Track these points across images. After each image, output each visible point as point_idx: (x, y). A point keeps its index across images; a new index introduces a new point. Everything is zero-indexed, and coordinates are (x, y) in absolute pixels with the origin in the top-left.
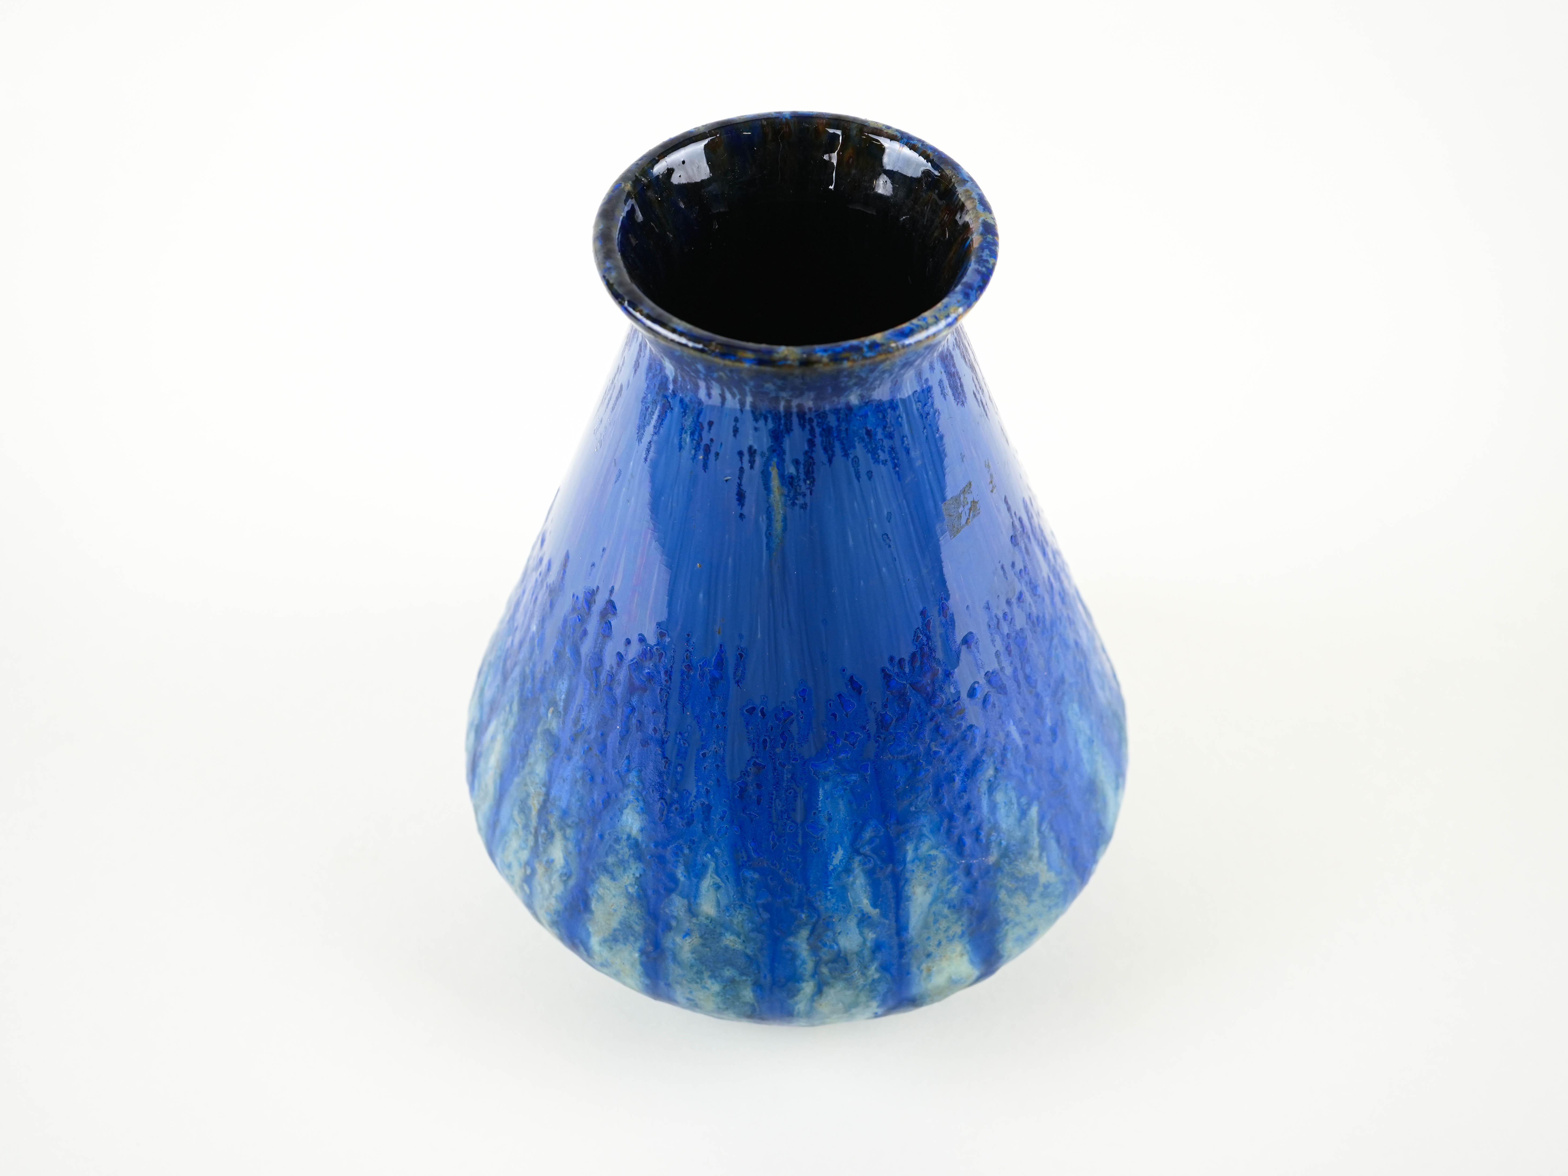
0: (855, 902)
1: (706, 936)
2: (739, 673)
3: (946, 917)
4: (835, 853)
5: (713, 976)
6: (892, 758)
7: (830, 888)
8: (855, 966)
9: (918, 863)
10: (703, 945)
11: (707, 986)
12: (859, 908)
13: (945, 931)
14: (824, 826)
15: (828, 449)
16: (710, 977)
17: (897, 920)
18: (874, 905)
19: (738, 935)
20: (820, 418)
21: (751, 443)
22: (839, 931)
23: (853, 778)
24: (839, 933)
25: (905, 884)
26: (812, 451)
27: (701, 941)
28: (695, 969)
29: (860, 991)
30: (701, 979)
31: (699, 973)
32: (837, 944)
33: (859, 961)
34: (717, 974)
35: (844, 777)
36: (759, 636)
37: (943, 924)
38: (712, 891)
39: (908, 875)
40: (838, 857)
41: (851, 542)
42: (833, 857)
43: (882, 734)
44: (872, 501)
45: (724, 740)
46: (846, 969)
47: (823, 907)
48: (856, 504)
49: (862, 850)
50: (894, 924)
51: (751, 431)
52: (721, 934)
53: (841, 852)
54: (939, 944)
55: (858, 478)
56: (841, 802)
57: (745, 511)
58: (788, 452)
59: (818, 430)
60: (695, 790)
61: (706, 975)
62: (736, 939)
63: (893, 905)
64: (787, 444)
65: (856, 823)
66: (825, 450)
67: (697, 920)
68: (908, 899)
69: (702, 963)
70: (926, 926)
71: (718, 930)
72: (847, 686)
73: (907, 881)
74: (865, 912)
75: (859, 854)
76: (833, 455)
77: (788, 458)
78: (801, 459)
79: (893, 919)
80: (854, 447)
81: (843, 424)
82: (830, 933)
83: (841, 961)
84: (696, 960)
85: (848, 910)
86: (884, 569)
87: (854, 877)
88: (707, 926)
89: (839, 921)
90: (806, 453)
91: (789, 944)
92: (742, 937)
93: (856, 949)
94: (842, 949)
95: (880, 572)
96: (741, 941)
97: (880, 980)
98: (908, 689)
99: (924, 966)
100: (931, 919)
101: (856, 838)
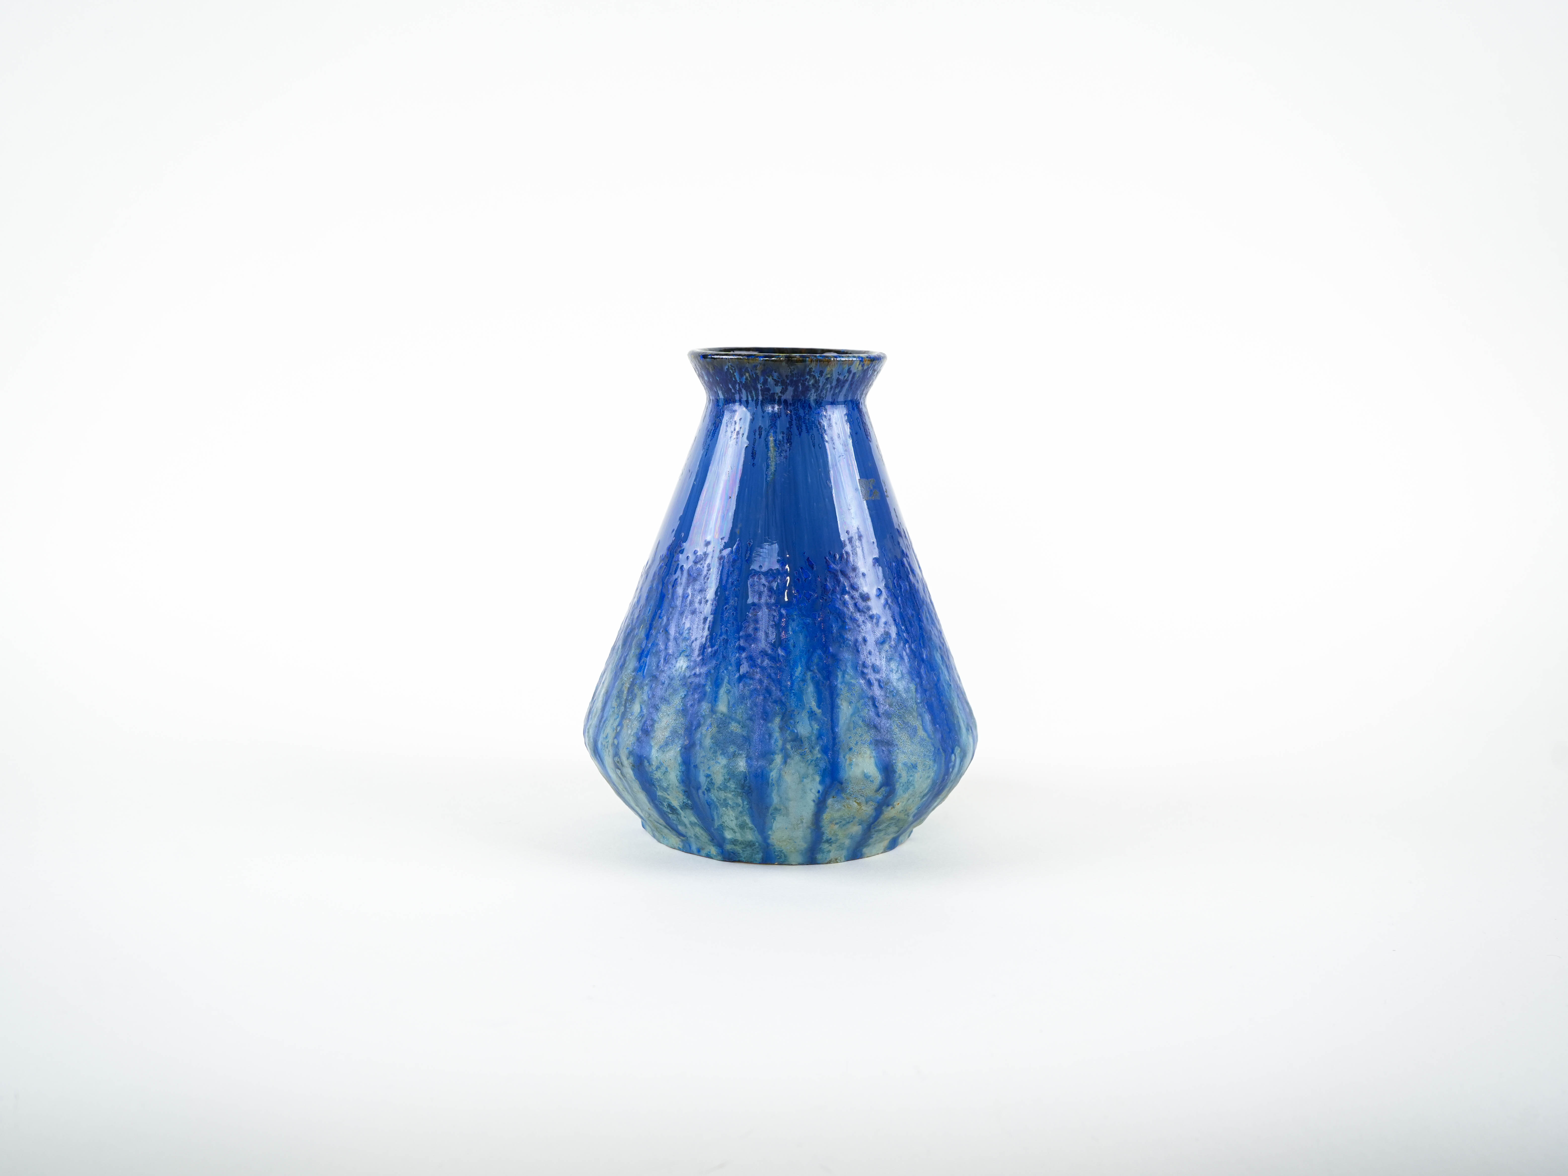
0: (807, 703)
1: (720, 725)
2: (748, 555)
3: (861, 727)
4: (797, 668)
5: (723, 754)
6: (830, 613)
8: (806, 745)
9: (845, 685)
10: (718, 732)
11: (719, 761)
12: (810, 706)
13: (860, 736)
15: (799, 428)
16: (721, 754)
17: (832, 720)
18: (819, 707)
20: (795, 410)
21: (760, 425)
22: (797, 721)
23: (808, 621)
24: (798, 722)
25: (836, 698)
26: (791, 427)
27: (717, 729)
28: (712, 750)
29: (809, 765)
30: (716, 757)
31: (715, 752)
32: (797, 730)
33: (809, 743)
34: (725, 752)
35: (803, 619)
36: (759, 531)
37: (859, 731)
38: (725, 695)
39: (838, 691)
40: (799, 671)
41: (809, 480)
42: (796, 671)
43: (825, 596)
44: (821, 460)
45: (738, 598)
46: (801, 746)
47: (789, 703)
48: (812, 460)
49: (812, 668)
50: (830, 722)
51: (760, 418)
52: (729, 723)
53: (800, 668)
54: (857, 743)
55: (814, 446)
56: (801, 636)
57: (755, 462)
58: (778, 428)
59: (794, 417)
60: (720, 631)
61: (719, 753)
62: (738, 725)
63: (829, 709)
64: (778, 422)
65: (809, 650)
66: (797, 427)
67: (716, 716)
68: (838, 707)
69: (717, 745)
70: (848, 730)
71: (727, 721)
72: (806, 563)
73: (838, 695)
74: (813, 710)
75: (811, 671)
76: (801, 431)
77: (778, 430)
78: (785, 431)
79: (830, 718)
80: (812, 429)
81: (807, 416)
82: (792, 721)
83: (797, 740)
84: (713, 743)
85: (803, 706)
86: (827, 500)
87: (807, 685)
88: (721, 719)
89: (798, 714)
90: (788, 428)
91: (768, 728)
93: (808, 735)
94: (799, 735)
95: (824, 499)
96: (740, 726)
97: (821, 759)
98: (839, 574)
99: (847, 756)
100: (852, 725)
101: (809, 660)
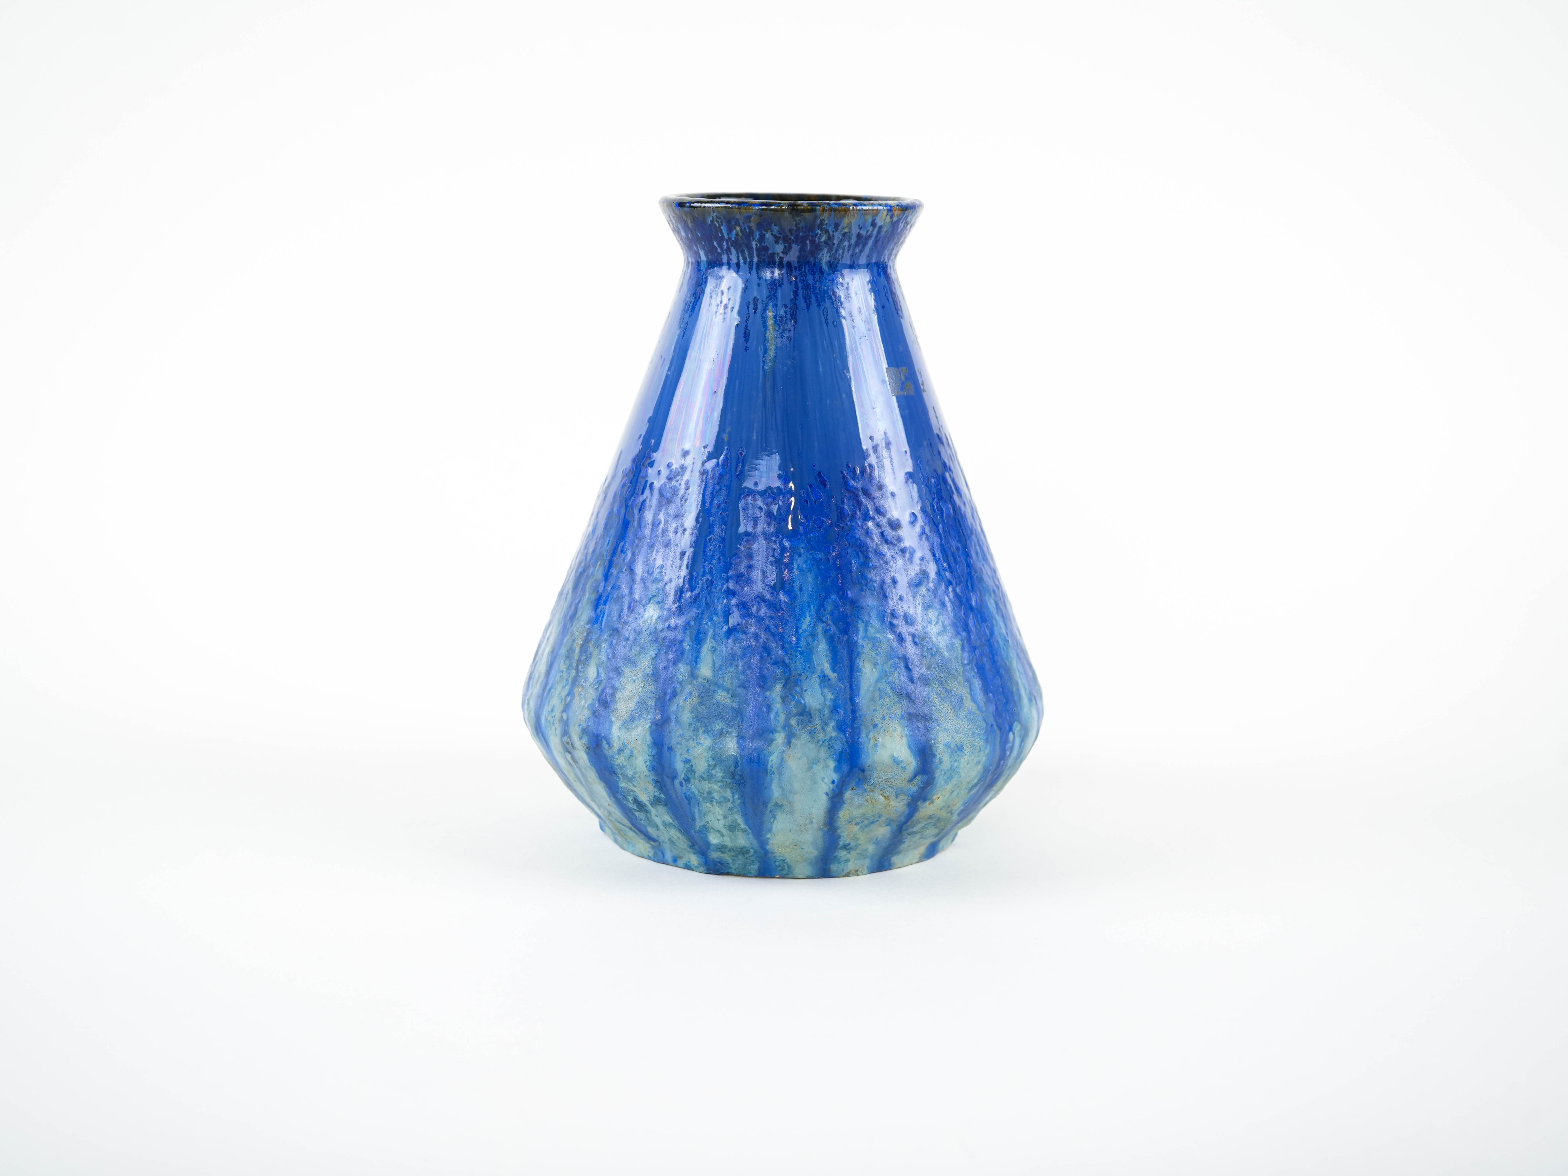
0: (818, 665)
1: (703, 694)
2: (739, 469)
3: (889, 696)
4: (804, 619)
5: (706, 732)
6: (848, 545)
7: (799, 649)
8: (817, 720)
9: (868, 641)
10: (701, 703)
11: (701, 741)
12: (822, 669)
13: (888, 708)
14: (796, 594)
15: (807, 299)
16: (704, 732)
17: (851, 687)
18: (834, 670)
19: (728, 691)
20: (802, 276)
21: (755, 295)
23: (819, 556)
24: (806, 690)
25: (857, 657)
26: (796, 299)
27: (698, 700)
28: (692, 727)
29: (820, 746)
30: (697, 736)
31: (696, 730)
32: (804, 700)
33: (821, 717)
34: (709, 729)
35: (812, 553)
36: (755, 437)
37: (887, 701)
38: (710, 653)
39: (859, 649)
40: (807, 622)
41: (821, 369)
42: (803, 622)
43: (841, 524)
44: (836, 343)
45: (726, 525)
46: (810, 721)
47: (793, 665)
48: (825, 342)
49: (824, 619)
50: (848, 690)
51: (756, 287)
52: (714, 691)
53: (808, 619)
54: (883, 719)
55: (827, 324)
56: (810, 576)
57: (749, 345)
58: (779, 300)
59: (800, 285)
60: (702, 570)
61: (701, 731)
62: (726, 694)
63: (848, 673)
64: (779, 292)
65: (820, 595)
66: (805, 298)
67: (697, 682)
68: (859, 670)
69: (698, 720)
70: (873, 700)
71: (712, 688)
72: (816, 479)
73: (858, 654)
74: (826, 674)
75: (823, 622)
76: (810, 304)
77: (779, 303)
78: (789, 304)
79: (848, 685)
80: (825, 301)
81: (818, 283)
82: (798, 689)
83: (805, 714)
84: (694, 718)
85: (812, 670)
86: (844, 395)
87: (818, 641)
88: (704, 686)
89: (806, 680)
90: (792, 300)
91: (766, 698)
92: (730, 692)
93: (819, 707)
94: (807, 705)
96: (730, 696)
97: (836, 739)
98: (861, 493)
99: (871, 735)
100: (877, 694)
101: (820, 608)
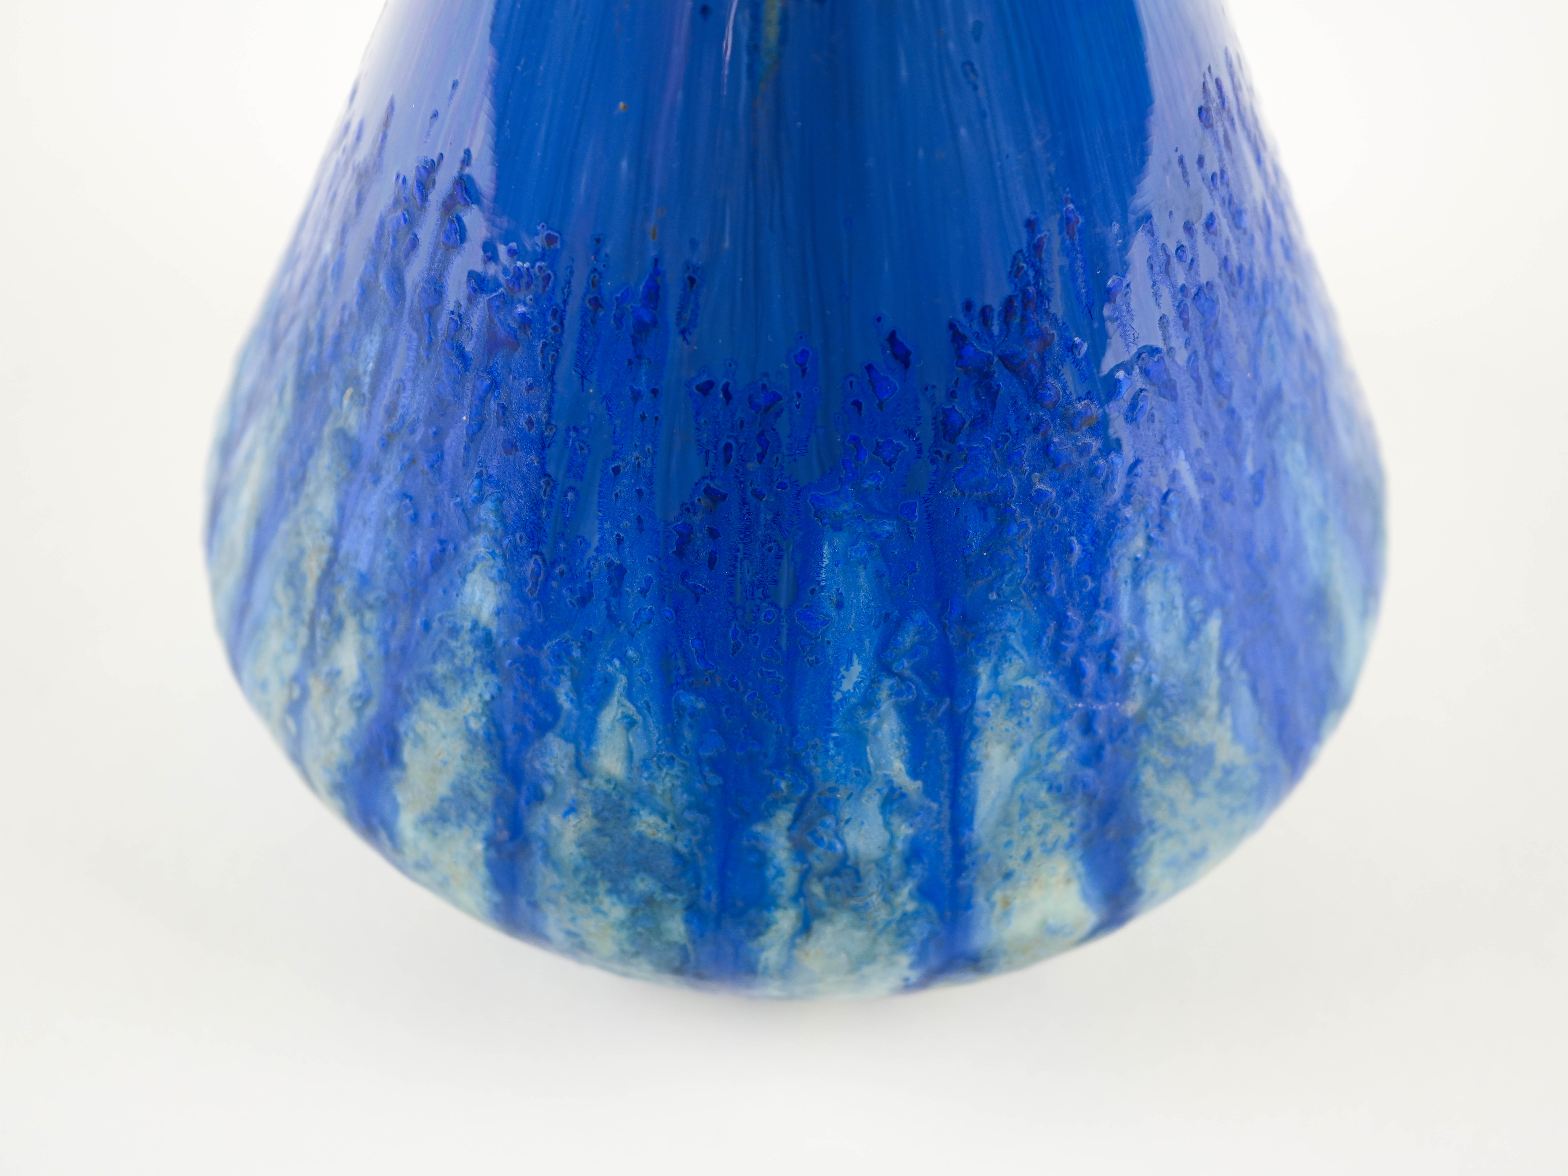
0: (878, 766)
1: (606, 814)
2: (687, 315)
3: (1042, 806)
4: (847, 669)
5: (614, 891)
6: (959, 494)
7: (834, 735)
8: (872, 885)
9: (998, 701)
10: (599, 831)
11: (603, 908)
12: (885, 775)
13: (1040, 833)
14: (828, 616)
16: (610, 892)
17: (954, 805)
18: (914, 774)
19: (664, 817)
22: (846, 818)
23: (887, 528)
24: (847, 822)
25: (971, 738)
27: (595, 823)
28: (582, 876)
29: (881, 932)
30: (594, 895)
31: (591, 882)
32: (843, 842)
33: (882, 877)
34: (622, 886)
35: (869, 524)
36: (727, 244)
37: (1037, 820)
38: (619, 730)
39: (978, 721)
40: (853, 676)
41: (904, 73)
42: (843, 677)
43: (944, 448)
45: (654, 443)
46: (856, 888)
47: (818, 770)
49: (895, 667)
50: (947, 812)
52: (632, 812)
53: (857, 669)
54: (1028, 856)
56: (863, 574)
60: (597, 537)
61: (603, 887)
62: (659, 821)
63: (947, 776)
65: (887, 615)
67: (591, 784)
68: (976, 766)
69: (596, 865)
70: (1005, 821)
71: (627, 804)
72: (884, 350)
73: (975, 731)
74: (895, 785)
75: (891, 673)
79: (947, 802)
82: (829, 820)
83: (846, 874)
84: (585, 858)
85: (864, 777)
86: (963, 132)
87: (879, 716)
88: (608, 796)
89: (848, 798)
91: (756, 837)
92: (670, 819)
93: (877, 853)
94: (851, 852)
95: (955, 135)
96: (667, 825)
97: (916, 914)
98: (997, 367)
99: (998, 896)
100: (1016, 809)
101: (886, 644)
